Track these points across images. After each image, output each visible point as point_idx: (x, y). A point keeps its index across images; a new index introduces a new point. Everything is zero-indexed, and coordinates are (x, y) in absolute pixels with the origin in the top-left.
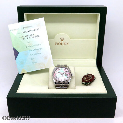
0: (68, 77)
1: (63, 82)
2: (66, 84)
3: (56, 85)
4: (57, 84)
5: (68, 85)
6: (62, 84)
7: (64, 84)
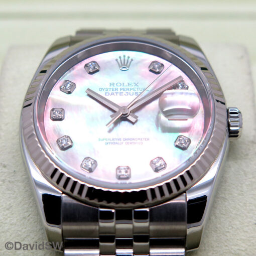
0: (195, 145)
1: (140, 196)
2: (173, 214)
3: (56, 229)
4: (73, 216)
5: (191, 230)
6: (124, 215)
7: (143, 224)
